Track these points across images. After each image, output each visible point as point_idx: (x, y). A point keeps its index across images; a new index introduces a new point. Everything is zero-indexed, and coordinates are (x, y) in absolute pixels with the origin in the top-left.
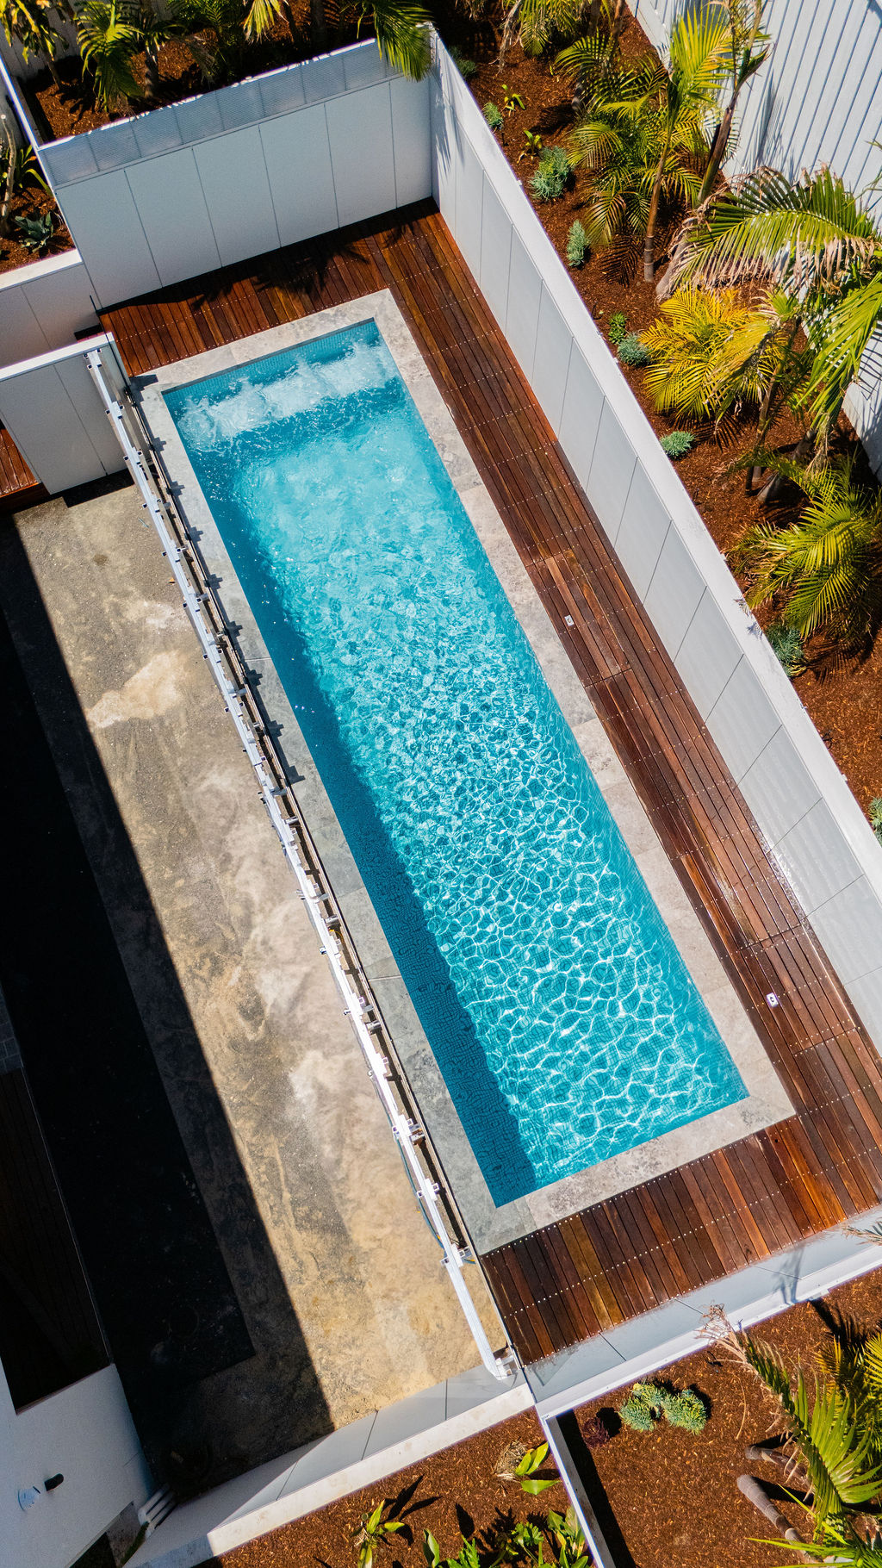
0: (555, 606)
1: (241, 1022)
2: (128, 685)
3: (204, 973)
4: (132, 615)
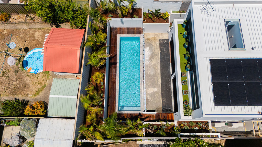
0: (115, 76)
1: (153, 60)
2: (152, 91)
3: (154, 65)
4: (150, 98)
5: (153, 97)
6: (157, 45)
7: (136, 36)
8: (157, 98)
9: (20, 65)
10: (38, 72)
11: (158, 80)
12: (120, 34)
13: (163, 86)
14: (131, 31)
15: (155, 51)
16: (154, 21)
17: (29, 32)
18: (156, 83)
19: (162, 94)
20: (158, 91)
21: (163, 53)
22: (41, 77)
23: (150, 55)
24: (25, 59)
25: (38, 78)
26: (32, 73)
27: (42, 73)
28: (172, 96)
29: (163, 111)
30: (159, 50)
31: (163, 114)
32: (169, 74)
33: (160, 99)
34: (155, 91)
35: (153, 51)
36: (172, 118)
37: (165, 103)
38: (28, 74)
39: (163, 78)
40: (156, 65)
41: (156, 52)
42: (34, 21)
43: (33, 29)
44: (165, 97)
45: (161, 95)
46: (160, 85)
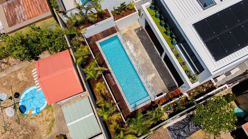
0: (113, 80)
1: (138, 51)
2: (152, 78)
3: (141, 54)
4: (153, 84)
5: (155, 83)
6: (134, 36)
7: (113, 36)
8: (158, 81)
9: (18, 112)
10: (40, 111)
11: (152, 66)
12: (98, 40)
14: (106, 33)
15: (135, 42)
16: (123, 16)
17: (10, 77)
18: (151, 69)
20: (156, 75)
21: (143, 40)
22: (45, 114)
23: (133, 47)
24: (20, 104)
25: (42, 116)
26: (35, 114)
27: (45, 109)
28: (170, 74)
29: (169, 90)
30: (138, 40)
31: (171, 92)
32: (158, 56)
33: (162, 82)
35: (134, 42)
36: (180, 92)
37: (167, 82)
38: (31, 117)
40: (143, 53)
41: (137, 42)
42: (10, 65)
43: (13, 72)
44: (164, 77)
45: (160, 77)
46: (156, 69)
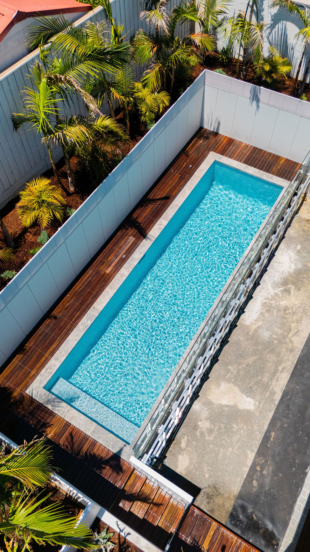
0: (123, 261)
4: (207, 425)
5: (220, 428)
8: (235, 438)
11: (278, 374)
12: (222, 153)
13: (288, 407)
18: (265, 379)
19: (266, 437)
20: (257, 414)
29: (233, 516)
31: (227, 532)
33: (246, 456)
34: (241, 407)
37: (261, 486)
39: (302, 375)
40: (299, 314)
44: (273, 456)
45: (259, 437)
46: (278, 397)
